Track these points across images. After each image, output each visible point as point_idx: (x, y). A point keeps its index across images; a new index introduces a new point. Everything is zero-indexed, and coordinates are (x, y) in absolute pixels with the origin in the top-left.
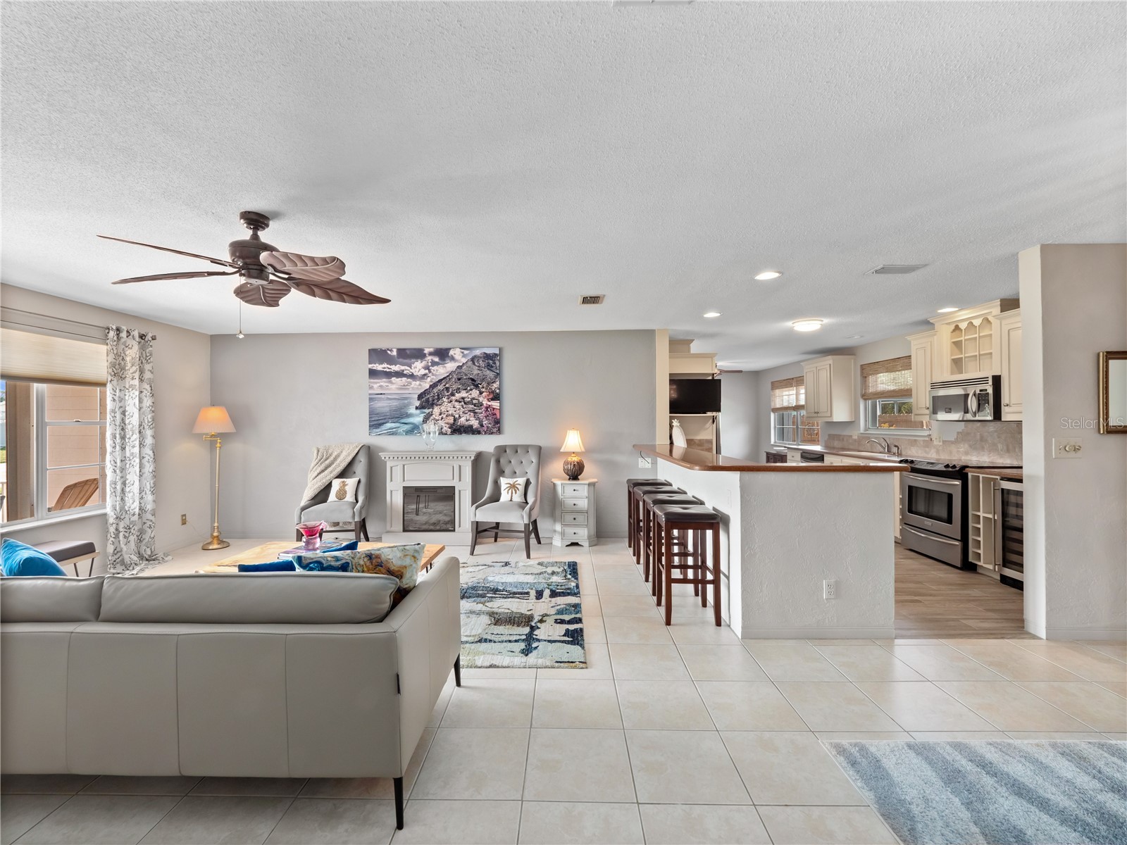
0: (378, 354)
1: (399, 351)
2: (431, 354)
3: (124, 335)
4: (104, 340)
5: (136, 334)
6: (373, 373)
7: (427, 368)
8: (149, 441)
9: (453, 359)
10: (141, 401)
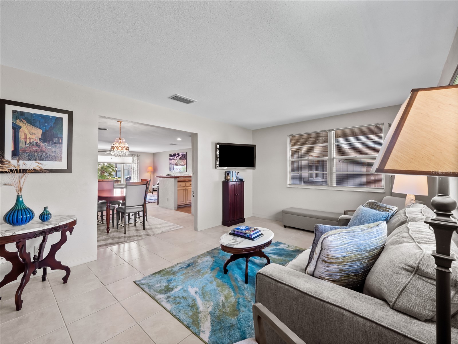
0: (171, 156)
1: (173, 154)
2: (177, 154)
3: (134, 155)
4: (131, 156)
5: (136, 155)
6: (170, 159)
7: (176, 158)
8: (138, 173)
9: (180, 155)
10: (137, 166)
